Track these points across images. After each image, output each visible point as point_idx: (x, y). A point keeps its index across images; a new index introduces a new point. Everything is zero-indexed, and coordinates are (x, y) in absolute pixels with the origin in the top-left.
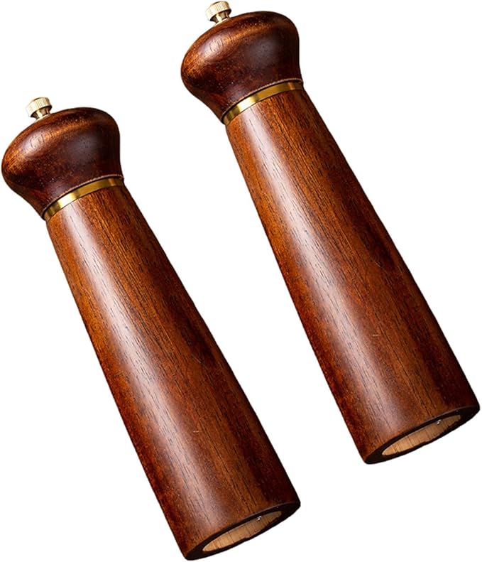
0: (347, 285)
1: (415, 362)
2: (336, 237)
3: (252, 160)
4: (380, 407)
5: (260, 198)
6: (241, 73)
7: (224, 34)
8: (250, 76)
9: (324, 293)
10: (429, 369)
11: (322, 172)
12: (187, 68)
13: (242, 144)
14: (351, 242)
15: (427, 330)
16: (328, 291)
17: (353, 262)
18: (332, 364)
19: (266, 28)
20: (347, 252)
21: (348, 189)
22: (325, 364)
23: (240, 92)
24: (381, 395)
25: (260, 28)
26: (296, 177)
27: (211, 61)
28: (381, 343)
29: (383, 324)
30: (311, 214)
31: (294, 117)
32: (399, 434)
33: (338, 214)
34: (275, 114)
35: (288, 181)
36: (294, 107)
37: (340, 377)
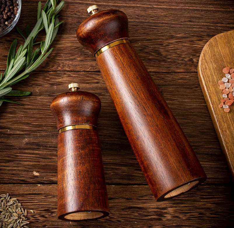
0: (149, 125)
1: (179, 158)
2: (144, 105)
3: (108, 73)
4: (163, 177)
5: (111, 89)
6: (103, 35)
7: (95, 19)
8: (107, 37)
9: (139, 129)
10: (185, 161)
11: (138, 77)
12: (79, 33)
13: (103, 66)
14: (151, 107)
15: (184, 145)
16: (141, 128)
17: (152, 116)
18: (142, 159)
19: (114, 17)
20: (149, 112)
21: (149, 85)
22: (140, 159)
23: (102, 44)
24: (164, 172)
25: (111, 16)
26: (127, 80)
27: (89, 30)
28: (164, 150)
29: (165, 142)
30: (133, 95)
31: (126, 54)
32: (172, 189)
33: (145, 96)
34: (117, 53)
35: (123, 81)
36: (126, 50)
37: (146, 165)
